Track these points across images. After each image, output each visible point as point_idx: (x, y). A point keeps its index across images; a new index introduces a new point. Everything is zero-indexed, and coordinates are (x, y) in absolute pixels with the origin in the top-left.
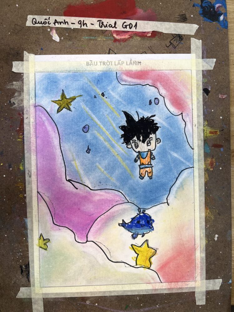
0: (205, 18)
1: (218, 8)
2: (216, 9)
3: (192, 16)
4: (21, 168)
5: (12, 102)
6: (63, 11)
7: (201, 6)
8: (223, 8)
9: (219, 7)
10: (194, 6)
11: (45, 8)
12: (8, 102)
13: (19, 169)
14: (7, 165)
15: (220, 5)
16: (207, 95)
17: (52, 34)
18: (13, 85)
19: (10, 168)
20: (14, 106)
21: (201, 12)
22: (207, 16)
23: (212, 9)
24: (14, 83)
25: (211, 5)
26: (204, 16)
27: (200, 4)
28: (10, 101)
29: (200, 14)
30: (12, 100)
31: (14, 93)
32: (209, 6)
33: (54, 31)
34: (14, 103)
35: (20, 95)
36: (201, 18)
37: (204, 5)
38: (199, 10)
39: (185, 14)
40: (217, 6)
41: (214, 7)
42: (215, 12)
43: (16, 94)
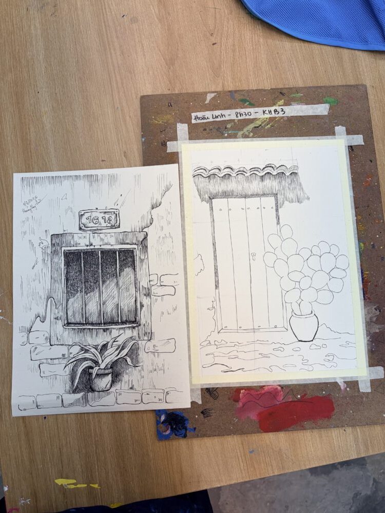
0: (182, 416)
1: (168, 430)
2: (170, 426)
3: (197, 416)
4: (362, 245)
5: (378, 311)
6: (335, 411)
7: (186, 429)
8: (161, 430)
9: (166, 431)
10: (195, 429)
11: (355, 414)
12: (381, 311)
13: (364, 244)
14: (376, 247)
15: (164, 433)
17: (344, 386)
18: (379, 329)
19: (373, 245)
20: (375, 307)
21: (186, 422)
22: (180, 418)
23: (174, 427)
24: (378, 331)
25: (175, 432)
26: (183, 417)
27: (188, 431)
28: (380, 311)
29: (187, 420)
30: (378, 313)
31: (377, 320)
32: (178, 431)
33: (342, 388)
34: (376, 309)
35: (371, 319)
36: (185, 415)
37: (183, 431)
38: (189, 425)
39: (204, 417)
40: (168, 432)
41: (172, 429)
42: (170, 424)
43: (374, 319)
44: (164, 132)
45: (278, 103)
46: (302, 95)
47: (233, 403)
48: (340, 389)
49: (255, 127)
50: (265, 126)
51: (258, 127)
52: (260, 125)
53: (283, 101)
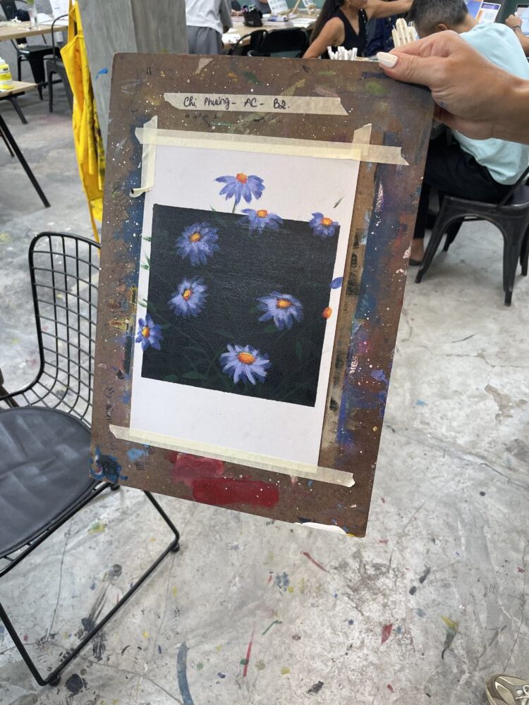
0: (116, 461)
1: (100, 471)
2: (102, 468)
3: (130, 466)
6: (279, 503)
7: (118, 476)
8: (93, 469)
9: (98, 472)
10: (127, 478)
11: (301, 512)
15: (96, 474)
16: (120, 371)
17: (295, 480)
18: (356, 427)
21: (119, 469)
22: (113, 463)
23: (106, 470)
24: (353, 429)
26: (116, 463)
27: (119, 478)
29: (120, 467)
32: (109, 475)
33: (293, 481)
36: (119, 462)
37: (115, 476)
38: (121, 473)
39: (137, 469)
40: (100, 473)
41: (104, 472)
42: (103, 466)
44: (135, 113)
45: (297, 83)
46: (334, 73)
47: (169, 463)
48: (290, 481)
49: (255, 120)
50: (269, 120)
51: (258, 120)
52: (263, 118)
53: (304, 80)
